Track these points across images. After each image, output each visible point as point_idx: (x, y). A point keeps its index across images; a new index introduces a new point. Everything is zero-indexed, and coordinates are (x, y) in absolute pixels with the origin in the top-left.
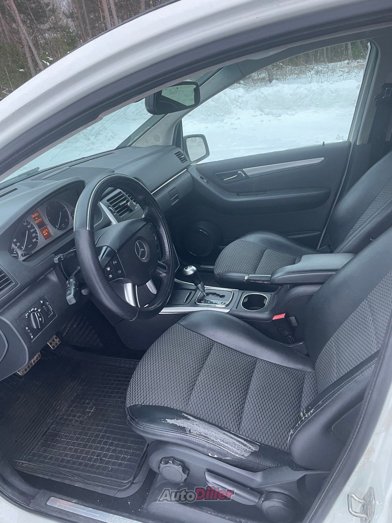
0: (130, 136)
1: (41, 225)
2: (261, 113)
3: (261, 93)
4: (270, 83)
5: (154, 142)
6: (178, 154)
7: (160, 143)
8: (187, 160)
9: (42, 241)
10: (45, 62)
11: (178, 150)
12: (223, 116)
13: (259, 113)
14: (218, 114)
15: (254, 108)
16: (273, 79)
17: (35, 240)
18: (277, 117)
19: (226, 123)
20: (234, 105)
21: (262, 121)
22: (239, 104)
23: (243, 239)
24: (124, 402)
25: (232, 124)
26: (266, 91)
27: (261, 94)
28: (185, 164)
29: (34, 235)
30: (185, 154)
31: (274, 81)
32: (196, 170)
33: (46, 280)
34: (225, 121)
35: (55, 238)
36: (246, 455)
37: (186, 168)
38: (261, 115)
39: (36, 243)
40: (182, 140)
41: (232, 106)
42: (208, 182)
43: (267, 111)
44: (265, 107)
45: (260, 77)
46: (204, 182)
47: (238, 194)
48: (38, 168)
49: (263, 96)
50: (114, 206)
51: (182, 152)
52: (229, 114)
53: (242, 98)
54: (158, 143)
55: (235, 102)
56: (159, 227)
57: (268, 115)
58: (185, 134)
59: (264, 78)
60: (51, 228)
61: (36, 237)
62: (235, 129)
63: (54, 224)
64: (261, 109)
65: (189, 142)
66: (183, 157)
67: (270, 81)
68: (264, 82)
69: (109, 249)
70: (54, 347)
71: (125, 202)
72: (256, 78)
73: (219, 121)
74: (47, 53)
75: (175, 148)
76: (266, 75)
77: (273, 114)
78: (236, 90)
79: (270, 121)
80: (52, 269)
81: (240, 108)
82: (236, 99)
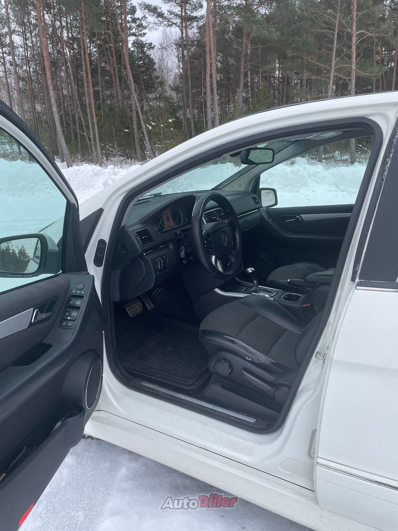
0: (221, 183)
1: (168, 219)
2: (336, 189)
3: (339, 171)
4: (352, 164)
5: (238, 188)
6: (254, 199)
7: (242, 189)
8: (259, 204)
9: (166, 228)
10: (148, 126)
11: (255, 196)
12: (299, 188)
13: (334, 188)
14: (295, 185)
15: (330, 184)
16: (355, 161)
17: (163, 226)
18: (351, 194)
19: (301, 194)
20: (311, 179)
21: (337, 196)
22: (316, 179)
23: (294, 265)
24: (199, 328)
25: (307, 195)
26: (344, 170)
27: (338, 173)
28: (258, 206)
29: (163, 223)
30: (259, 199)
31: (356, 163)
32: (265, 212)
33: (167, 247)
34: (300, 192)
35: (173, 228)
36: (269, 362)
37: (258, 208)
38: (336, 191)
39: (164, 227)
40: (258, 191)
41: (310, 180)
42: (272, 221)
43: (342, 187)
44: (341, 184)
45: (342, 158)
46: (270, 221)
47: (294, 233)
48: (161, 193)
49: (340, 174)
50: (208, 218)
51: (257, 197)
52: (306, 186)
53: (320, 174)
54: (241, 189)
55: (312, 177)
56: (236, 231)
57: (343, 191)
58: (261, 187)
59: (346, 160)
60: (172, 223)
61: (164, 224)
62: (309, 200)
63: (174, 220)
64: (337, 186)
65: (263, 192)
66: (258, 201)
67: (352, 163)
68: (346, 163)
69: (207, 232)
70: (150, 309)
71: (215, 217)
72: (338, 159)
73: (294, 191)
74: (151, 119)
75: (252, 194)
76: (349, 157)
77: (348, 192)
78: (316, 167)
79: (344, 197)
80: (171, 242)
81: (316, 182)
82: (314, 174)
